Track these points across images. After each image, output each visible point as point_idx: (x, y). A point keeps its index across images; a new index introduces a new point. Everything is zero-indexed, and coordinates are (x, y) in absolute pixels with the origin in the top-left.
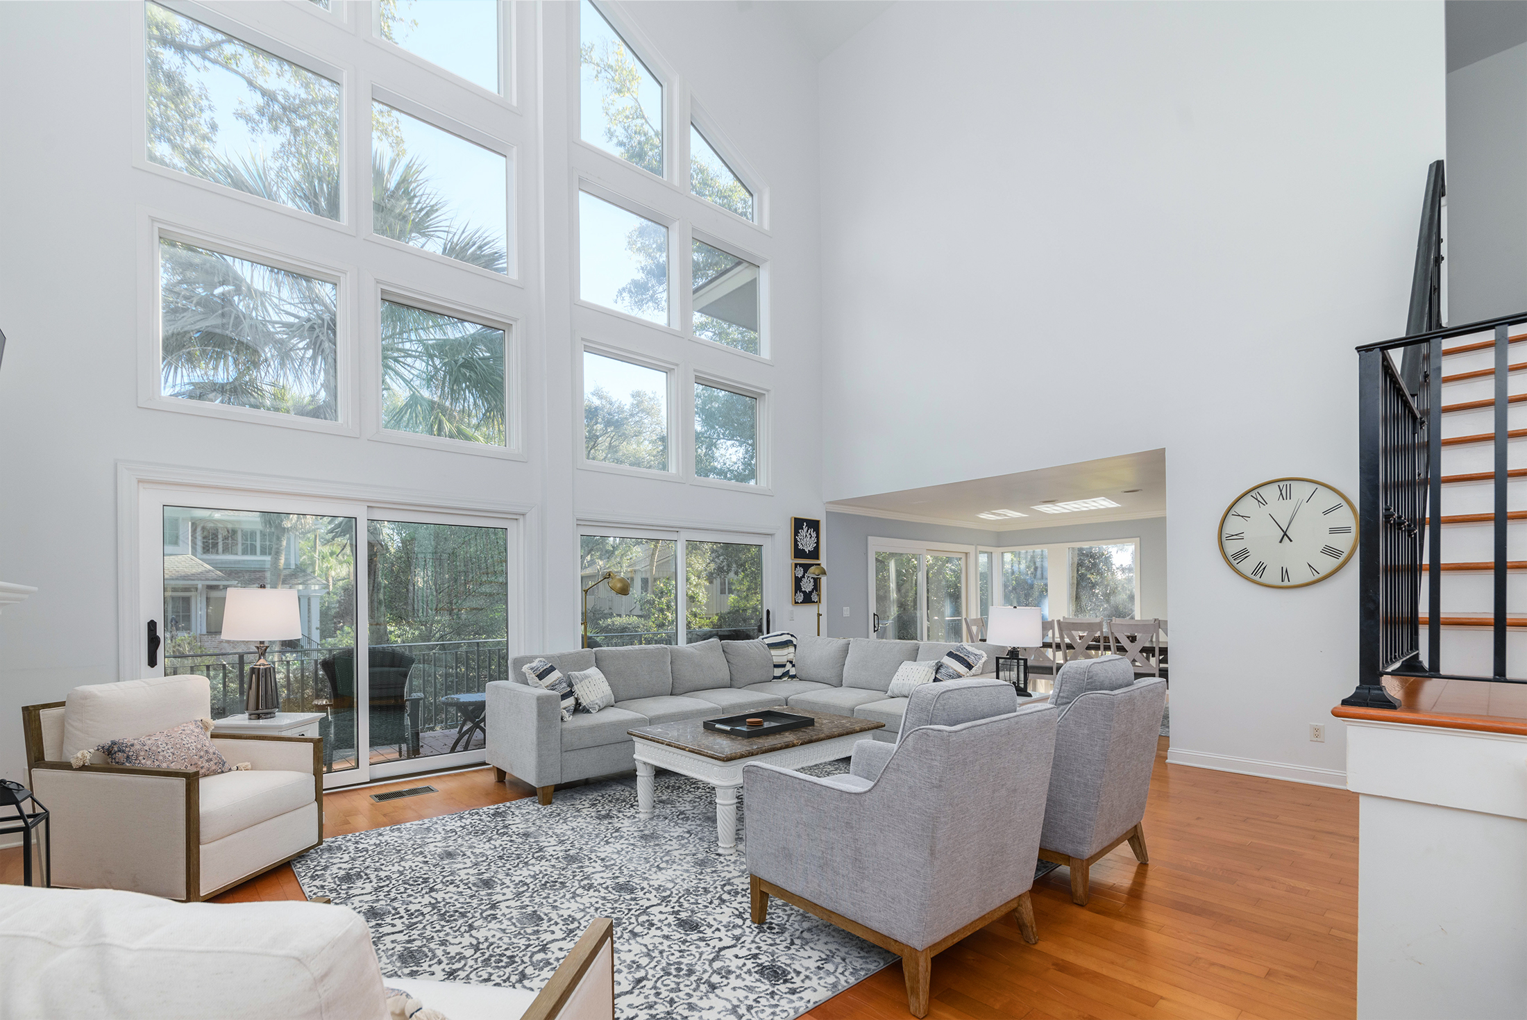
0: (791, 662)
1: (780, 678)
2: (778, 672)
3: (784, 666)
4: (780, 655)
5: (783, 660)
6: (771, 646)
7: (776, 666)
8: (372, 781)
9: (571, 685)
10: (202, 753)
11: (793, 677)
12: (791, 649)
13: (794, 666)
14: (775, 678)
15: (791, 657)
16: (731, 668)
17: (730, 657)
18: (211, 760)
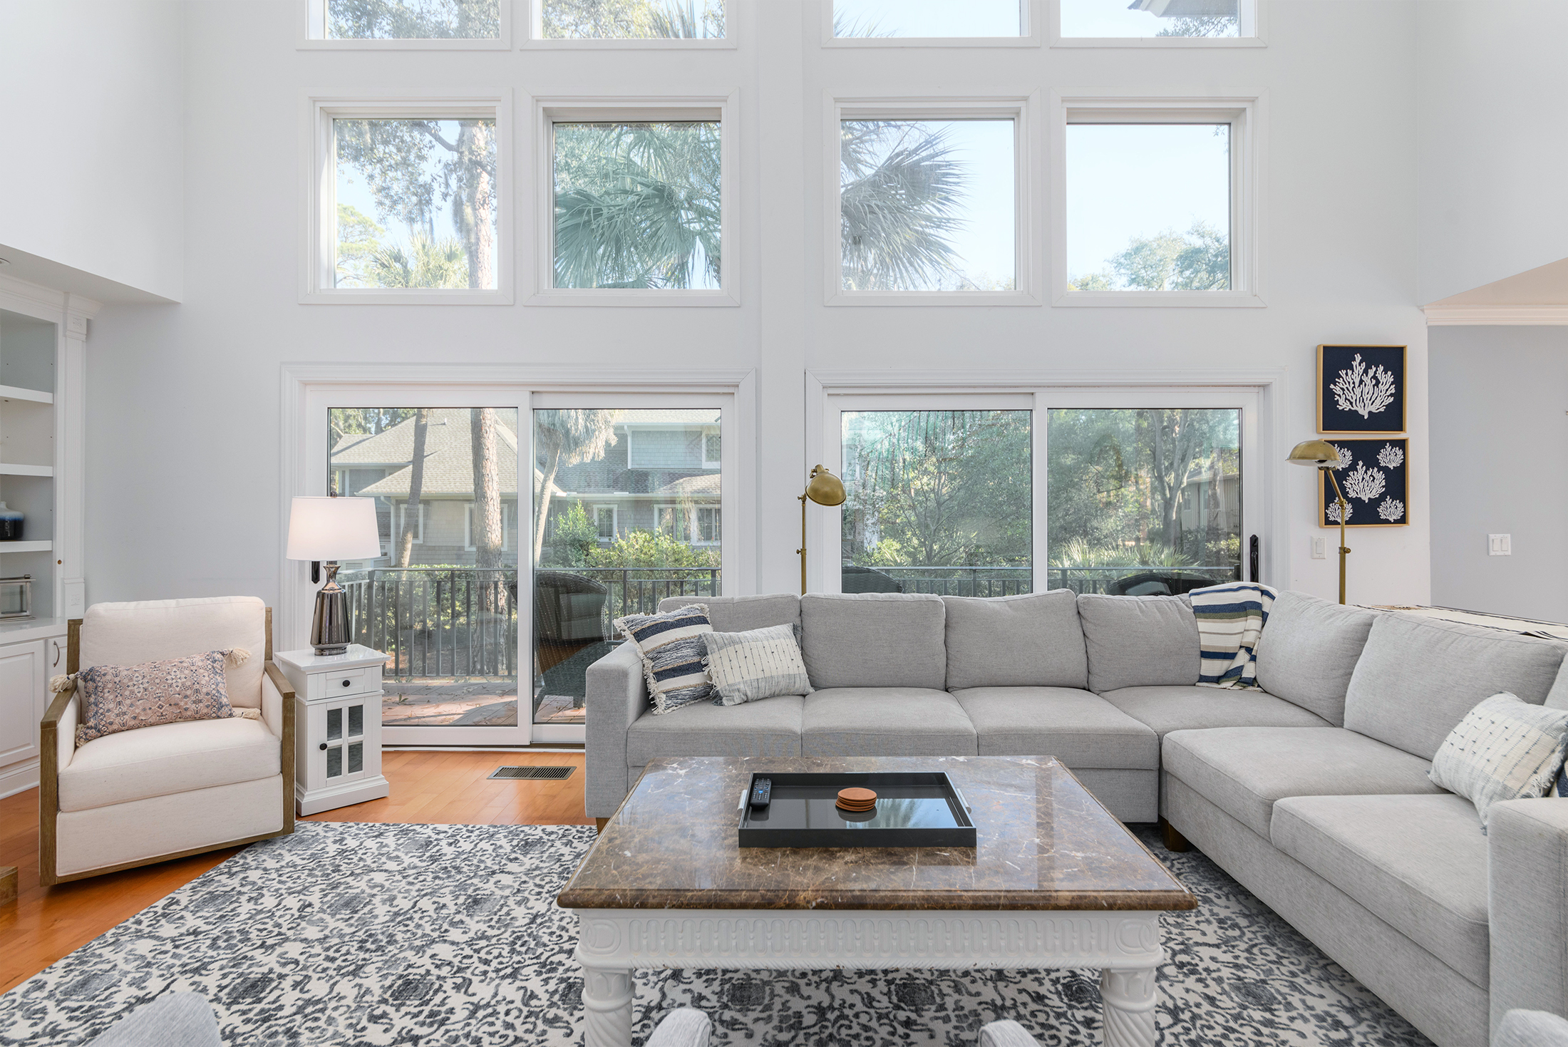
0: (1249, 650)
1: (1218, 680)
2: (1213, 668)
3: (1231, 656)
4: (1215, 633)
5: (1230, 644)
6: (1201, 611)
7: (1206, 655)
8: (532, 745)
9: (703, 652)
10: (189, 692)
11: (1253, 682)
12: (1254, 622)
13: (1253, 659)
14: (1203, 679)
15: (1249, 638)
16: (1090, 650)
17: (1089, 628)
18: (200, 701)
